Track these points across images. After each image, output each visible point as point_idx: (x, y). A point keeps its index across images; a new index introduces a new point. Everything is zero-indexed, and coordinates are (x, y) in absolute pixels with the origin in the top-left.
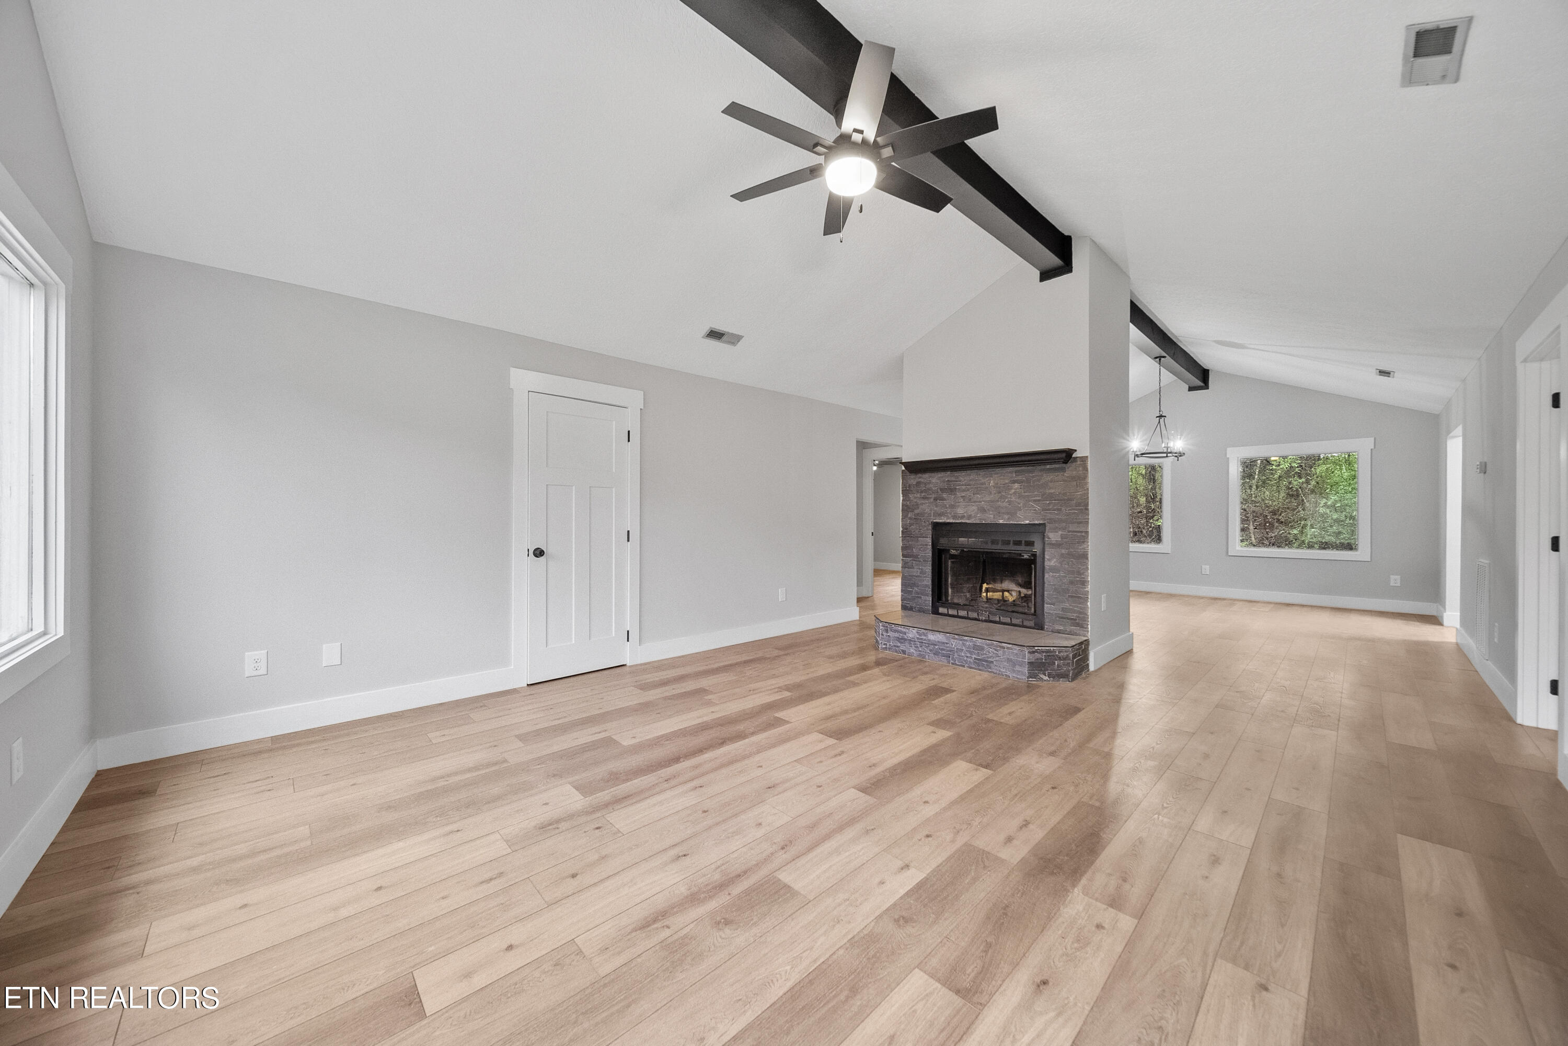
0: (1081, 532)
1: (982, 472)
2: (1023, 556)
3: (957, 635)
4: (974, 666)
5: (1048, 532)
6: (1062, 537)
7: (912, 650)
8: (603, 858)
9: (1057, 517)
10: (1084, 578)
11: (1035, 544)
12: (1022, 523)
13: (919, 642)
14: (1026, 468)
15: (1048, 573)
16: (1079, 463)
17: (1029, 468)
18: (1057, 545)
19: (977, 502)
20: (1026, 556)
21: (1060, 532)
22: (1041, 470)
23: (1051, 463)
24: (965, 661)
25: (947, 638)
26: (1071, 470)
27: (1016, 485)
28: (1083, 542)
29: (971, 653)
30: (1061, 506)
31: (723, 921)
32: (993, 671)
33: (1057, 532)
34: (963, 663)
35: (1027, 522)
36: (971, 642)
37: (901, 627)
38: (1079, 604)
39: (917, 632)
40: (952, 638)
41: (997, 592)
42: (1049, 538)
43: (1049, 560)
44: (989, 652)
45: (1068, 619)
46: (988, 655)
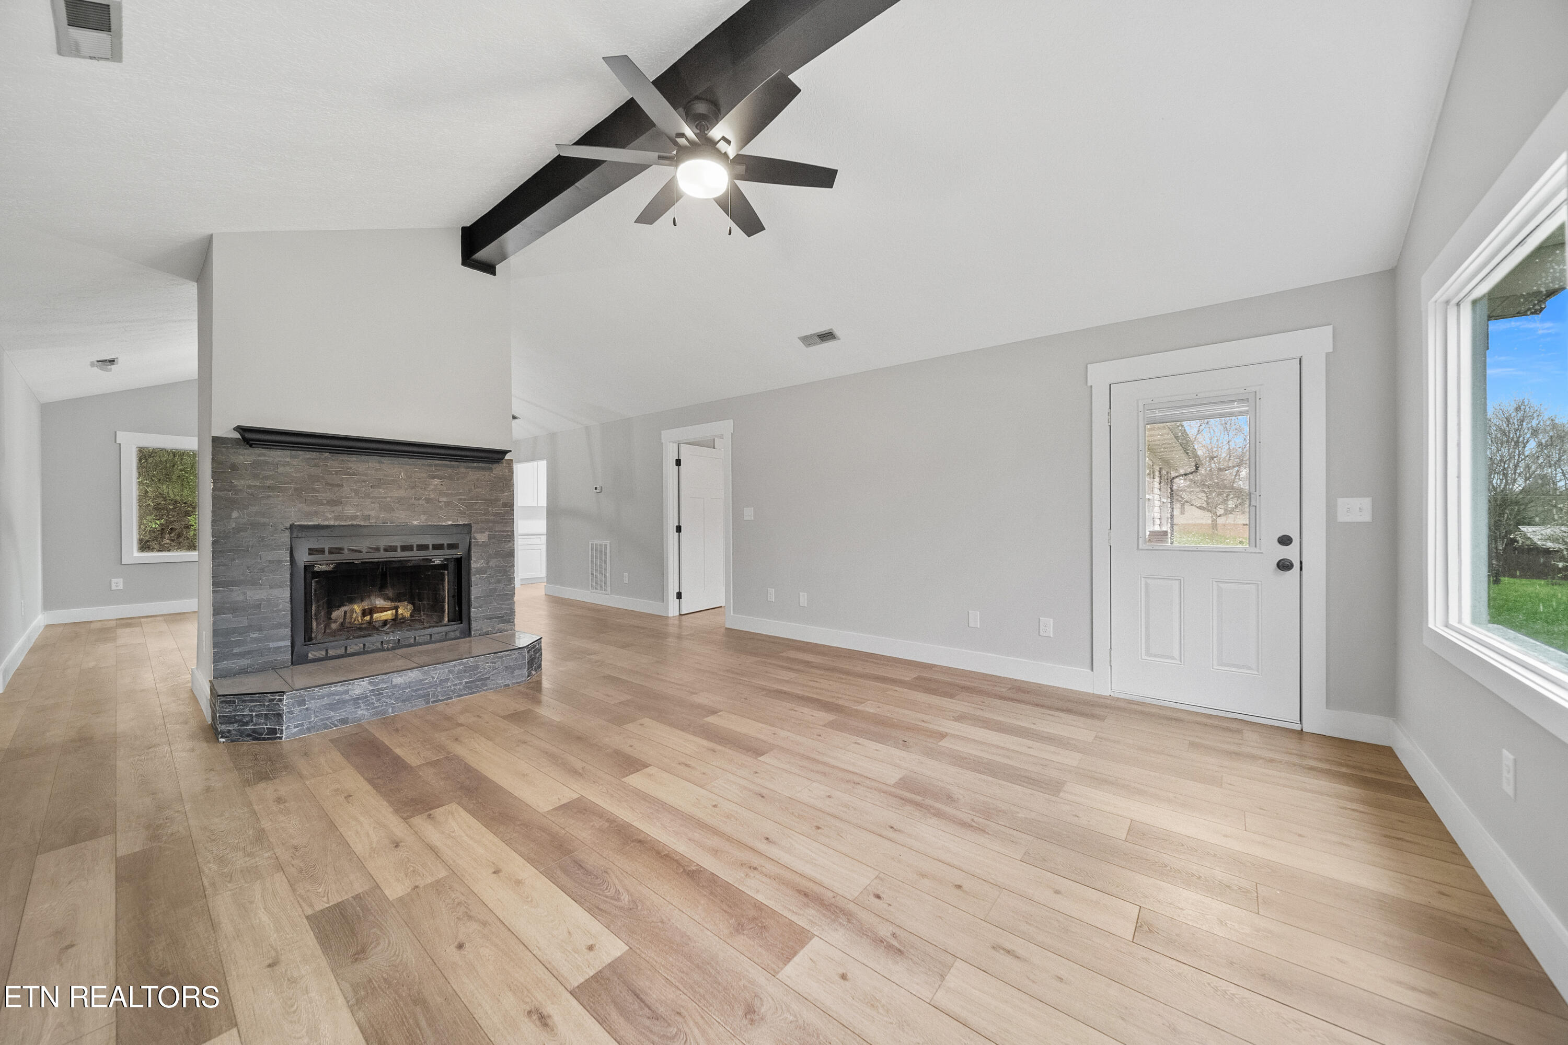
0: (508, 531)
1: (386, 460)
2: (434, 562)
3: (438, 664)
4: (465, 692)
5: (474, 533)
6: (490, 537)
7: (361, 712)
8: (923, 876)
9: (484, 517)
10: (510, 575)
11: (460, 546)
12: (444, 524)
13: (374, 695)
14: (449, 463)
15: (475, 575)
16: (504, 465)
17: (452, 463)
18: (484, 545)
19: (378, 498)
20: (438, 562)
21: (487, 533)
22: (468, 467)
23: (478, 461)
24: (452, 691)
25: (425, 673)
26: (498, 469)
27: (436, 481)
28: (509, 541)
29: (459, 678)
30: (488, 506)
31: (950, 799)
32: (490, 687)
33: (484, 533)
34: (450, 695)
35: (450, 523)
36: (460, 665)
37: (335, 686)
38: (506, 601)
39: (370, 683)
40: (433, 670)
41: (387, 611)
42: (476, 539)
43: (475, 562)
44: (485, 669)
45: (496, 618)
46: (483, 673)
